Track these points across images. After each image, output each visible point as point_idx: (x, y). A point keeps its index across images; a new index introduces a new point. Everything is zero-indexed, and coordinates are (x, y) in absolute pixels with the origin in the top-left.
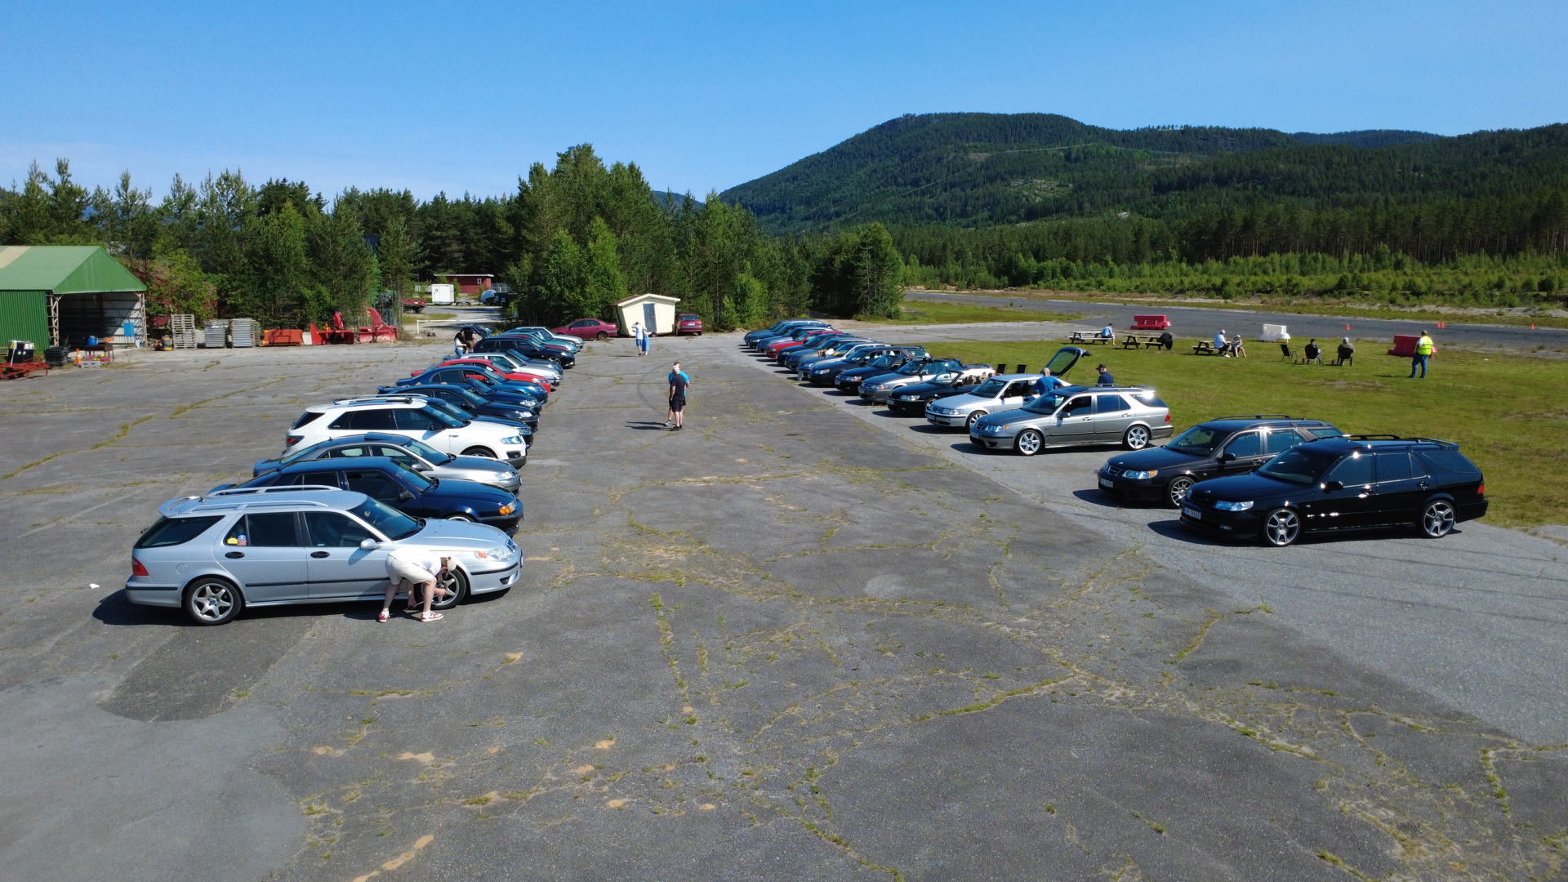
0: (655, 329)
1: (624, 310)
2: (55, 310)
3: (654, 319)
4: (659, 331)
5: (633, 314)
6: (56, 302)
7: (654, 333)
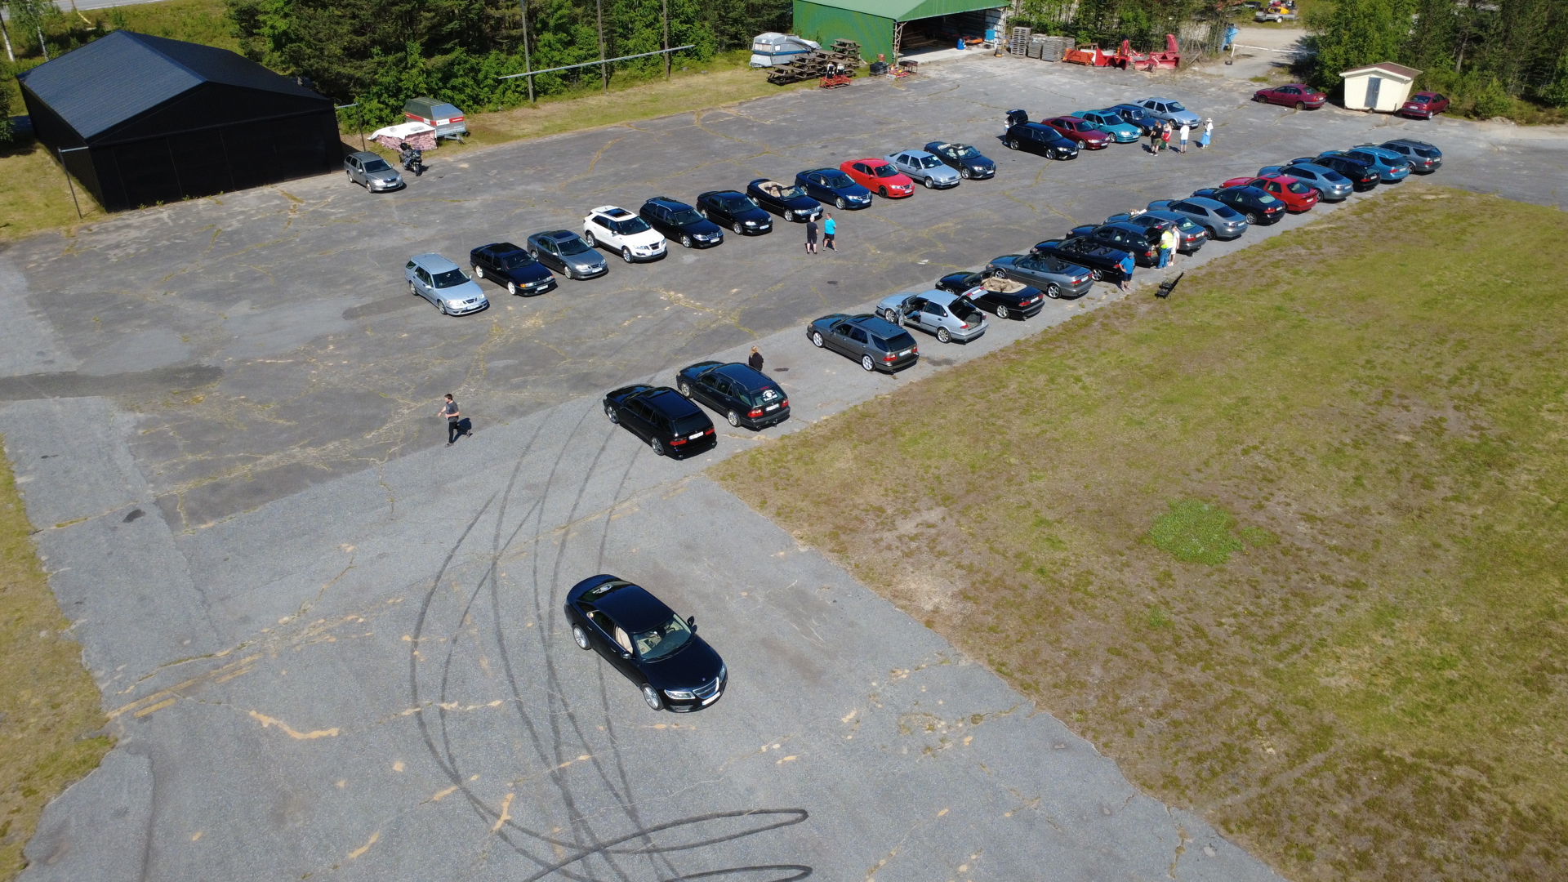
0: (1375, 106)
1: (1346, 81)
2: (899, 33)
3: (1377, 94)
4: (1379, 107)
5: (1355, 87)
6: (901, 27)
7: (1372, 109)
